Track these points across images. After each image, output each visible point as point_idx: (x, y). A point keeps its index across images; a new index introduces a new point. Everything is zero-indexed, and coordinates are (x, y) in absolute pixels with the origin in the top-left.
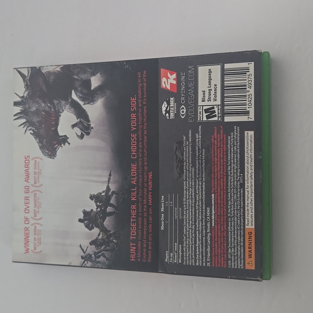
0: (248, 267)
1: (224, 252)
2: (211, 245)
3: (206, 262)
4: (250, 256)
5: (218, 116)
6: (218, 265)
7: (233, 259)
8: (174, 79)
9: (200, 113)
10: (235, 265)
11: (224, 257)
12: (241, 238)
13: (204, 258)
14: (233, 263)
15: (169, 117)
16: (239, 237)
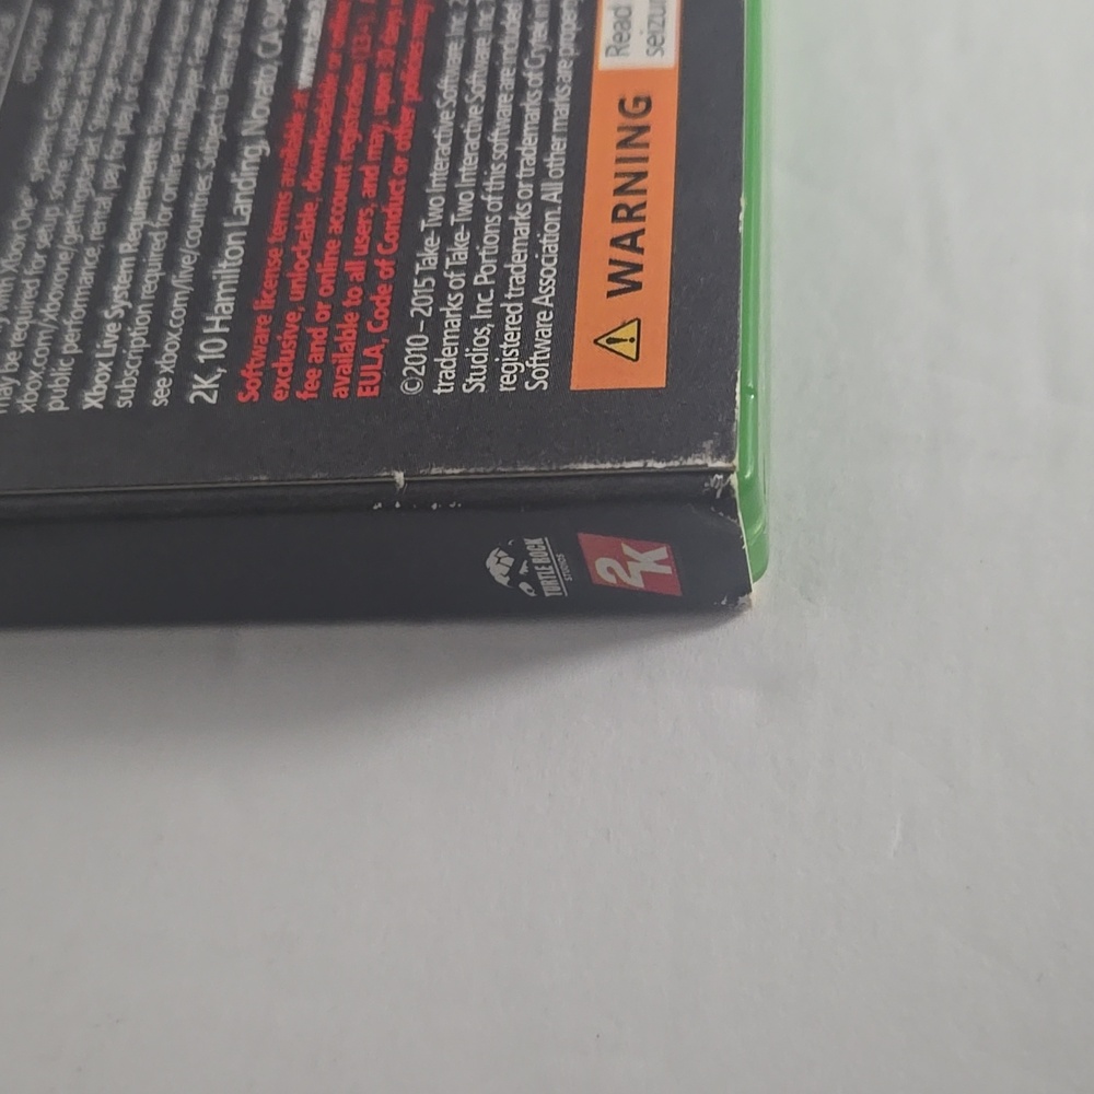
0: (591, 372)
1: (371, 271)
2: (256, 237)
3: (187, 366)
4: (625, 280)
6: (297, 382)
7: (453, 321)
10: (464, 368)
11: (365, 310)
12: (544, 147)
13: (173, 338)
14: (448, 354)
16: (529, 142)
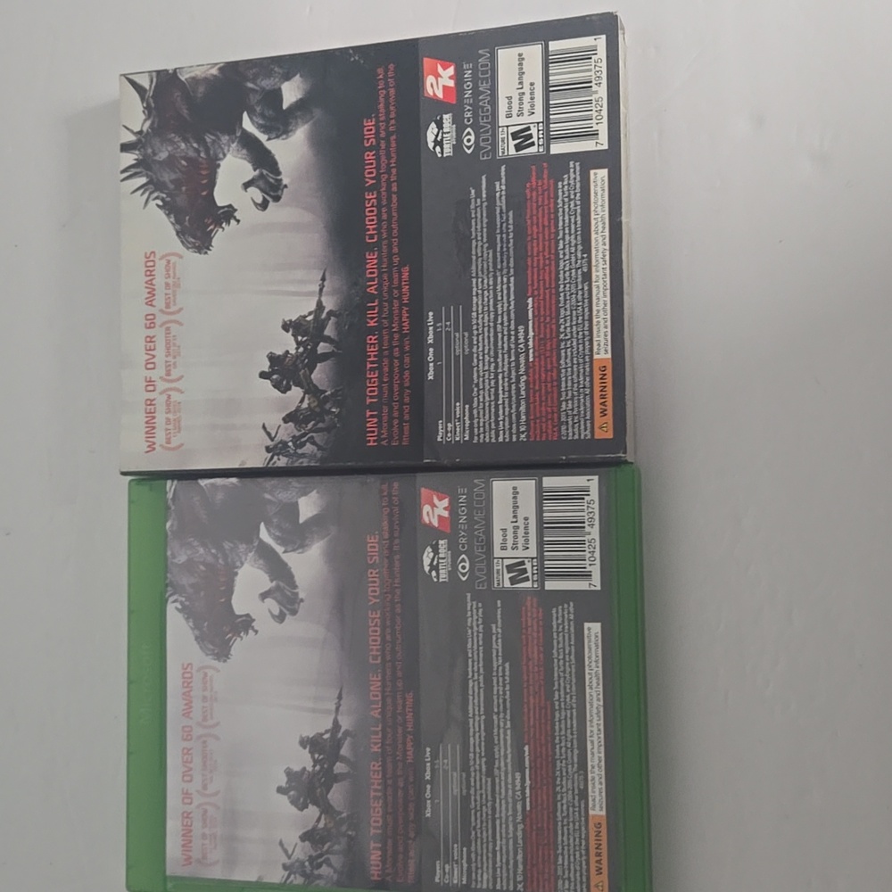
0: (599, 435)
1: (552, 410)
2: (527, 399)
3: (518, 433)
4: (604, 413)
5: (539, 145)
6: (541, 437)
7: (570, 423)
8: (451, 78)
9: (503, 141)
10: (574, 434)
11: (552, 419)
12: (585, 380)
13: (514, 425)
14: (570, 430)
15: (442, 153)
16: (582, 378)
